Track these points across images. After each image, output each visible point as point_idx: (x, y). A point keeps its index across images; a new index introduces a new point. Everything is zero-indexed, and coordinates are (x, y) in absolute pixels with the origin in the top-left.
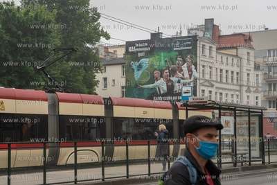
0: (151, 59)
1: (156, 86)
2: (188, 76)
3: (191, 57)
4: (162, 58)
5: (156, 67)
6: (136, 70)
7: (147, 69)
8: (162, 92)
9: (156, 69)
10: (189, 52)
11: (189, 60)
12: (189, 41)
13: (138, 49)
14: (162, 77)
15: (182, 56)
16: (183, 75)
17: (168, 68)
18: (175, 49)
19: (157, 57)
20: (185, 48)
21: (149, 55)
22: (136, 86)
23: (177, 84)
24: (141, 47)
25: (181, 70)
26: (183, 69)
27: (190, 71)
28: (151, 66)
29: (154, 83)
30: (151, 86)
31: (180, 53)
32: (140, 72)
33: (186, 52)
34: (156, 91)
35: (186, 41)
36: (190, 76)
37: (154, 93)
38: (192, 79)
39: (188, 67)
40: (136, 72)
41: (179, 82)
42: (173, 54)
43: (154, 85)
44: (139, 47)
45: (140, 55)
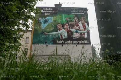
0: (55, 17)
1: (59, 34)
2: (83, 29)
3: (84, 19)
4: (64, 17)
5: (59, 22)
6: (42, 23)
7: (52, 23)
8: (64, 38)
9: (59, 23)
10: (82, 16)
11: (83, 20)
12: (82, 10)
13: (45, 11)
14: (64, 28)
15: (78, 17)
16: (79, 28)
17: (68, 23)
18: (73, 13)
19: (59, 17)
20: (80, 13)
21: (54, 15)
22: (43, 33)
23: (75, 33)
24: (47, 10)
25: (78, 25)
26: (79, 24)
27: (84, 26)
28: (55, 21)
29: (57, 31)
30: (55, 33)
31: (76, 16)
32: (46, 24)
33: (80, 15)
34: (59, 37)
35: (80, 10)
36: (85, 29)
37: (57, 38)
38: (86, 31)
39: (83, 24)
40: (43, 24)
41: (76, 32)
42: (71, 16)
43: (57, 33)
44: (46, 10)
45: (46, 14)
